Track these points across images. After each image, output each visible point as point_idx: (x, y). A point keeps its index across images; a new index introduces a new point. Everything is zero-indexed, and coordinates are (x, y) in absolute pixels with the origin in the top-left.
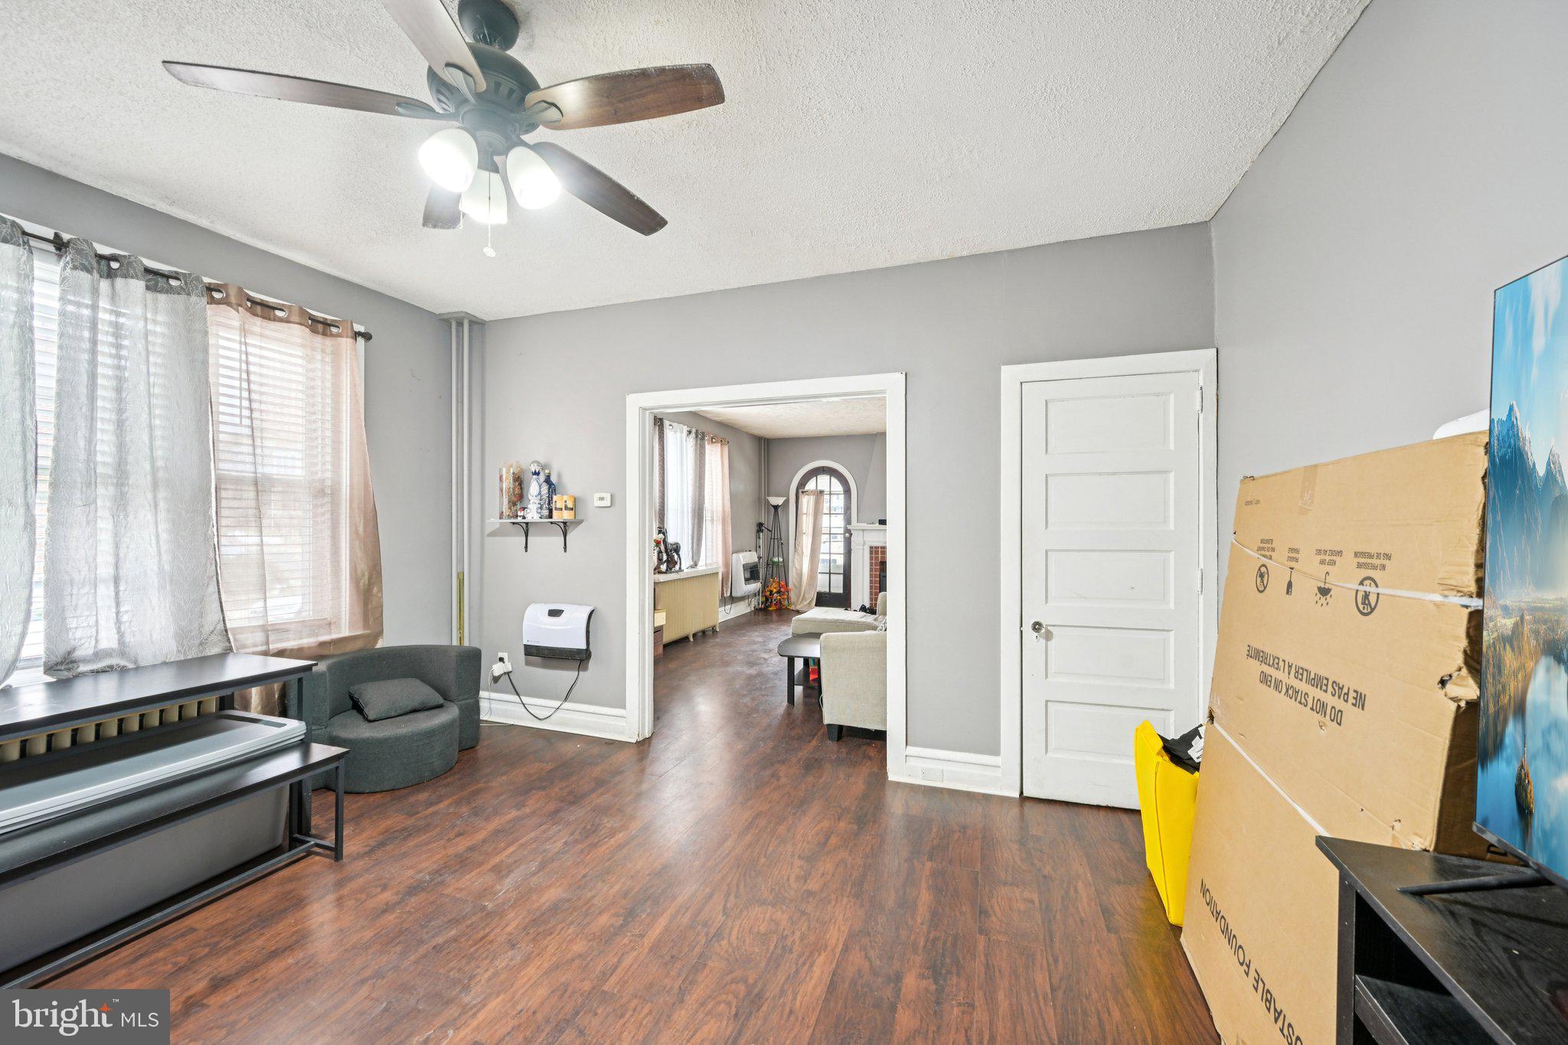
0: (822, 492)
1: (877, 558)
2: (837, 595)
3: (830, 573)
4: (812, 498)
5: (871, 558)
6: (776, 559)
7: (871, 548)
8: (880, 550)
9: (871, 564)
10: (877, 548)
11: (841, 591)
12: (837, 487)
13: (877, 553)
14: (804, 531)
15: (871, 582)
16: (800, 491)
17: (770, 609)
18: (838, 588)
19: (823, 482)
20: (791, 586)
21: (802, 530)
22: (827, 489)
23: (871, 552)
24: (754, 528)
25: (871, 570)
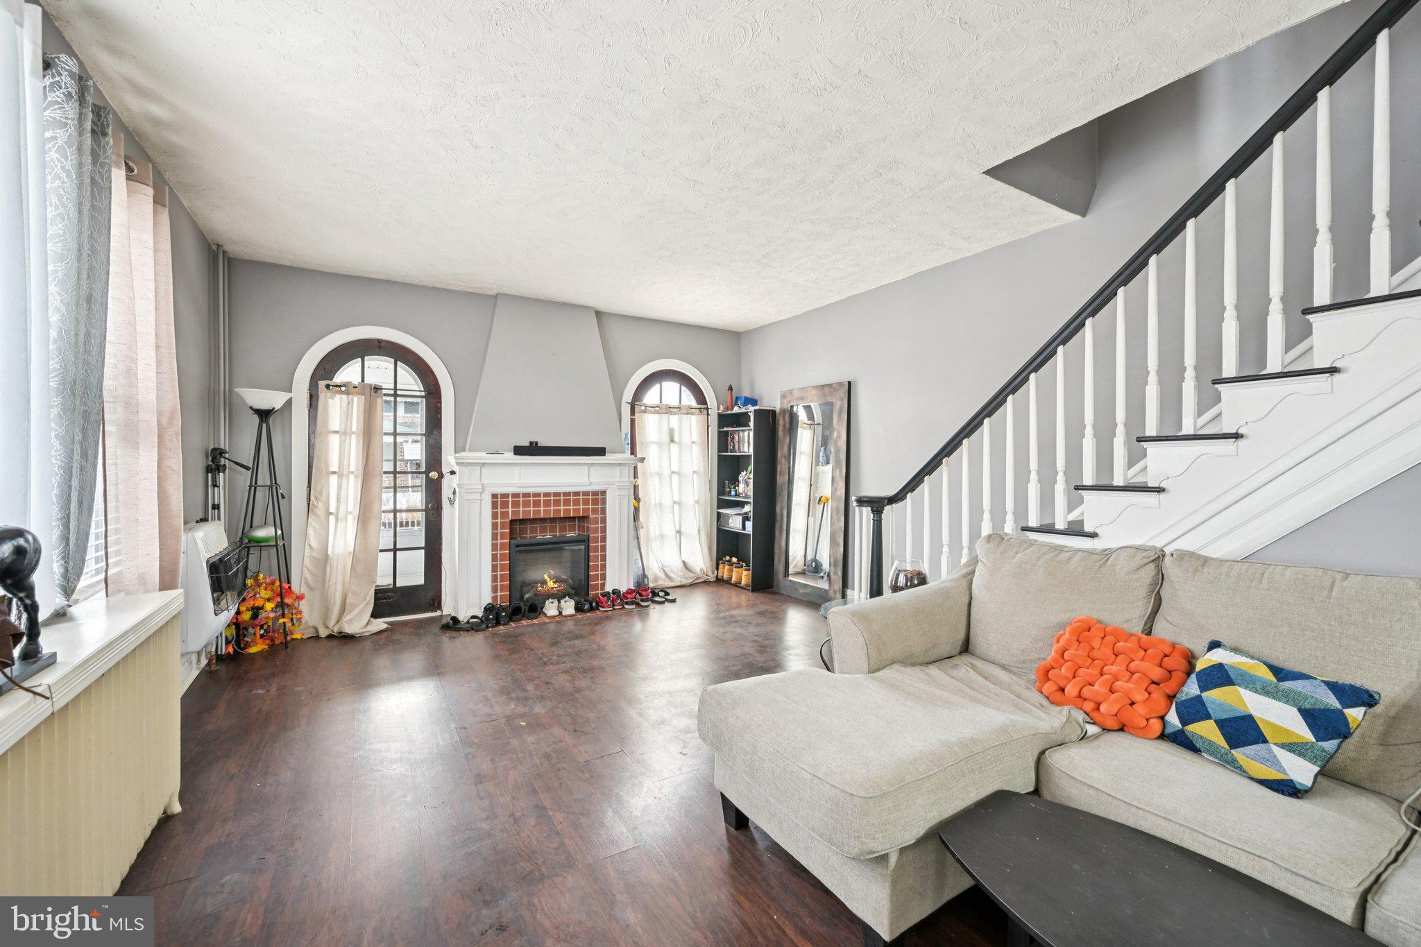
0: (377, 389)
1: (504, 515)
2: (411, 590)
3: (395, 550)
4: (357, 401)
5: (495, 516)
6: (261, 533)
7: (494, 496)
8: (510, 499)
9: (495, 526)
10: (505, 496)
11: (420, 580)
12: (409, 381)
13: (505, 505)
14: (334, 468)
15: (494, 558)
16: (322, 384)
17: (253, 650)
18: (412, 572)
19: (379, 370)
20: (296, 586)
21: (327, 466)
22: (387, 383)
23: (494, 505)
24: (200, 463)
25: (494, 537)
